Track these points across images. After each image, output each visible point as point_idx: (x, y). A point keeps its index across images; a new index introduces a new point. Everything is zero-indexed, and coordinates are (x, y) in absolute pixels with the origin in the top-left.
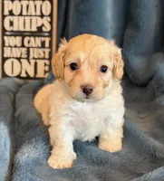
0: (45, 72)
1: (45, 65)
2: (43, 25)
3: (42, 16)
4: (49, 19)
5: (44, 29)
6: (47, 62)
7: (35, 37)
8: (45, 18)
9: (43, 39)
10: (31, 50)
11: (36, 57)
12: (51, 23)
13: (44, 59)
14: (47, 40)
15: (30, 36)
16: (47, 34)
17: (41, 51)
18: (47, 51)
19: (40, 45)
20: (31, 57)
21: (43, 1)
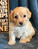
0: (7, 29)
1: (7, 27)
2: (5, 15)
4: (7, 14)
7: (3, 19)
8: (6, 13)
9: (6, 19)
10: (2, 23)
11: (4, 25)
12: (8, 15)
13: (6, 25)
14: (7, 20)
15: (1, 19)
16: (7, 18)
17: (5, 23)
18: (7, 23)
19: (5, 21)
20: (2, 25)
21: (5, 9)
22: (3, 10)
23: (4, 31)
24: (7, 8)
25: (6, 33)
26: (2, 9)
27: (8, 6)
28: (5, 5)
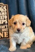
0: (7, 35)
1: (7, 33)
2: (5, 22)
3: (5, 19)
4: (7, 20)
5: (5, 23)
6: (7, 32)
7: (3, 25)
8: (5, 20)
9: (5, 26)
10: (2, 29)
11: (4, 31)
13: (6, 31)
14: (7, 26)
15: (1, 25)
16: (6, 24)
17: (5, 29)
18: (7, 29)
19: (5, 28)
20: (2, 31)
21: (5, 15)
22: (2, 17)
23: (4, 37)
24: (7, 14)
25: (6, 40)
26: (2, 15)
27: (7, 13)
28: (4, 12)
